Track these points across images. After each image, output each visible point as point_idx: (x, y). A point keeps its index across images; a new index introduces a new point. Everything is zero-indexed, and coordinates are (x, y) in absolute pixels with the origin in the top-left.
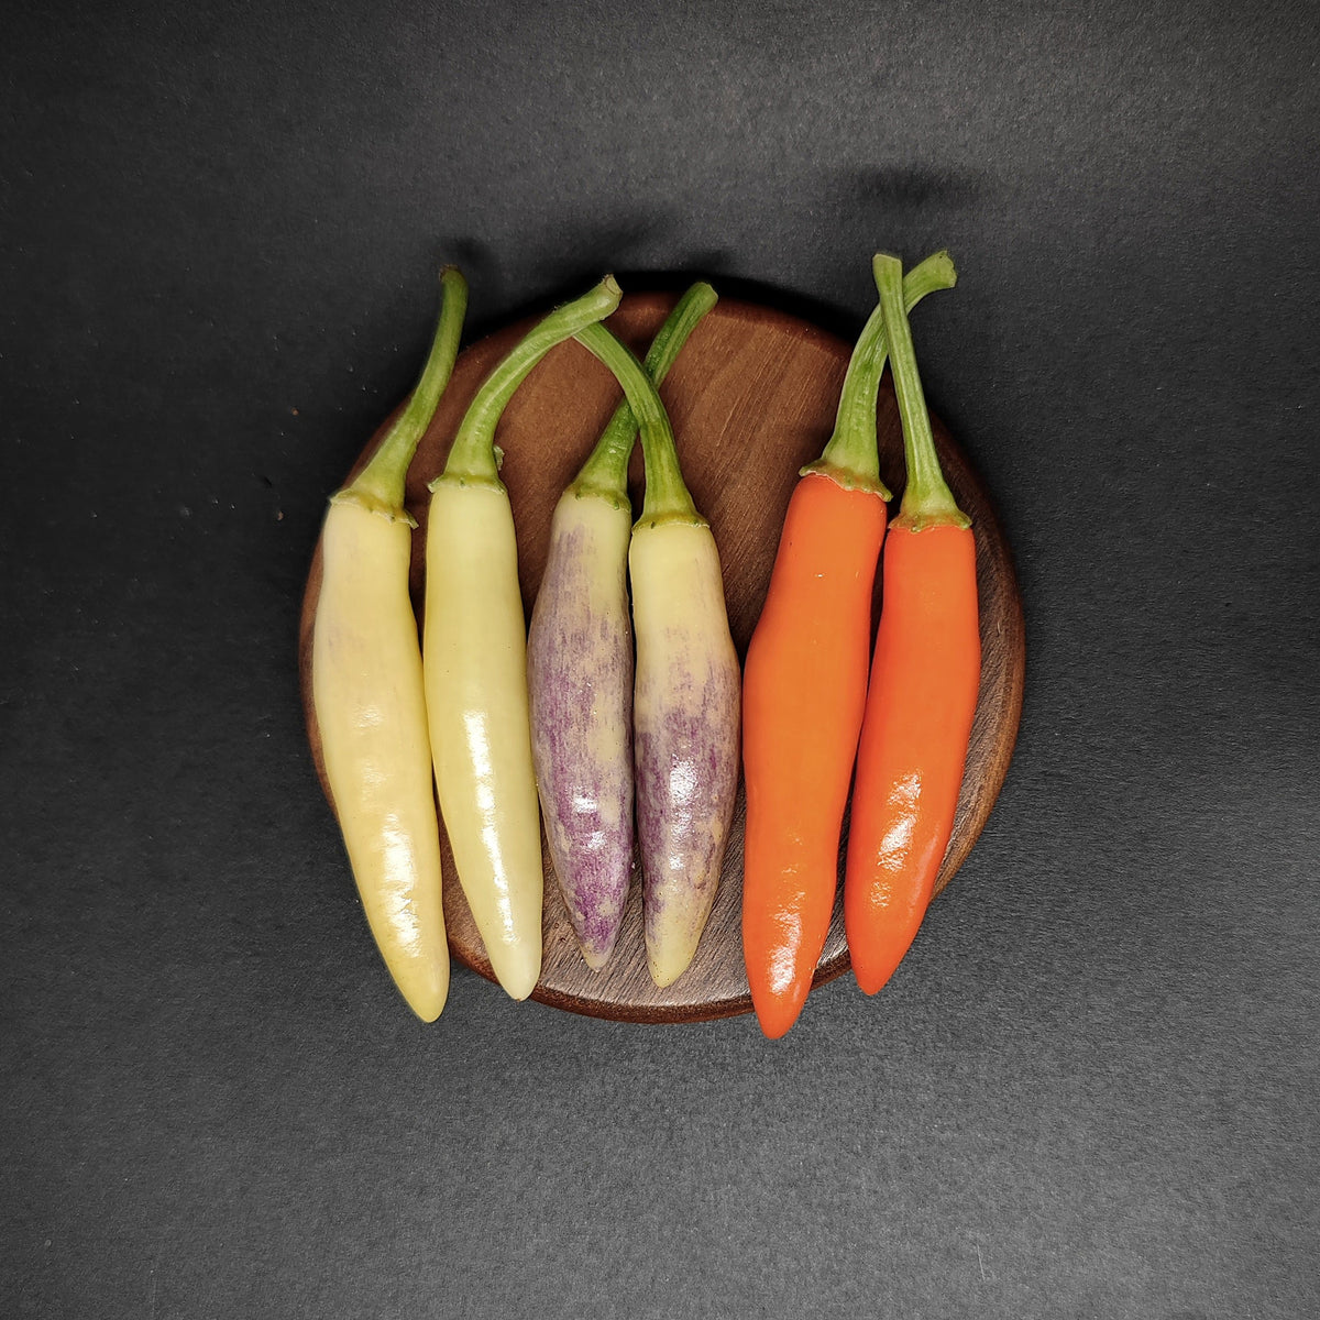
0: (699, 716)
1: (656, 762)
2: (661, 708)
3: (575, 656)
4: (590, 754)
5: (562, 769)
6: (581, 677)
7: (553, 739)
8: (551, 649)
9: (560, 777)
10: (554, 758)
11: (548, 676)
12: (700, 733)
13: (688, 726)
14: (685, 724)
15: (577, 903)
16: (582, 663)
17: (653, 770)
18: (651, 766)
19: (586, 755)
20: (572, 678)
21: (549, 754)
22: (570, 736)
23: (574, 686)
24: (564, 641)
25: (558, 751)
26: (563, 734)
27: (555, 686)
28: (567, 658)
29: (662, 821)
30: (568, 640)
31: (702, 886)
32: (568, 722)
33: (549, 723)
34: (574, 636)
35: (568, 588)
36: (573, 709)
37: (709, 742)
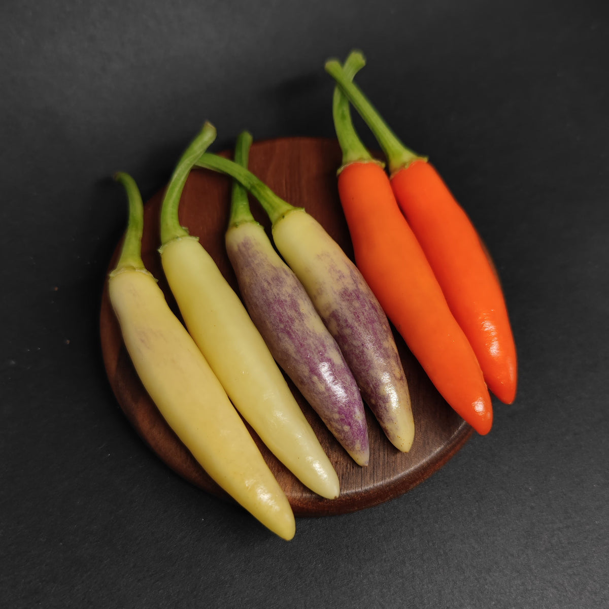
0: (356, 288)
1: (346, 321)
2: (335, 293)
3: (278, 287)
4: (312, 331)
5: (301, 345)
6: (287, 295)
7: (288, 333)
8: (264, 291)
9: (302, 350)
10: (294, 342)
11: (269, 305)
12: (361, 296)
13: (353, 294)
14: (351, 294)
15: (342, 420)
16: (284, 289)
17: (347, 325)
18: (344, 325)
19: (310, 332)
20: (283, 298)
21: (290, 341)
22: (296, 326)
23: (286, 301)
24: (269, 284)
25: (294, 337)
26: (292, 327)
27: (276, 306)
28: (275, 290)
29: (365, 350)
30: (271, 282)
31: (401, 379)
32: (292, 320)
33: (282, 326)
34: (273, 279)
35: (256, 262)
36: (291, 313)
37: (367, 300)
